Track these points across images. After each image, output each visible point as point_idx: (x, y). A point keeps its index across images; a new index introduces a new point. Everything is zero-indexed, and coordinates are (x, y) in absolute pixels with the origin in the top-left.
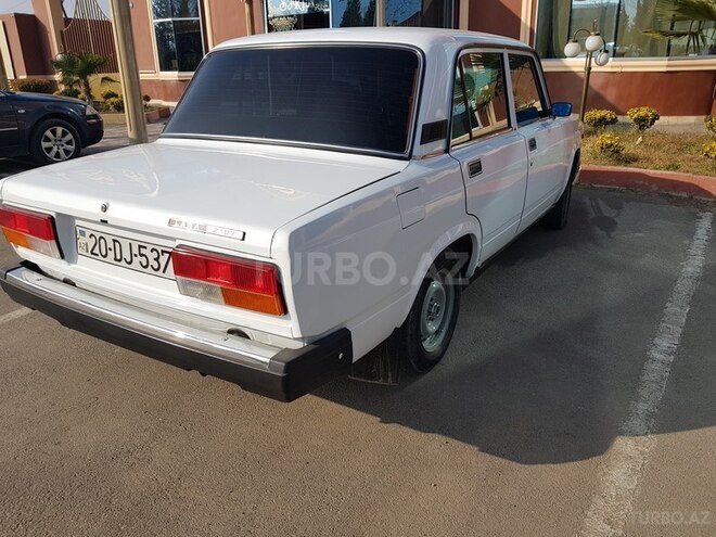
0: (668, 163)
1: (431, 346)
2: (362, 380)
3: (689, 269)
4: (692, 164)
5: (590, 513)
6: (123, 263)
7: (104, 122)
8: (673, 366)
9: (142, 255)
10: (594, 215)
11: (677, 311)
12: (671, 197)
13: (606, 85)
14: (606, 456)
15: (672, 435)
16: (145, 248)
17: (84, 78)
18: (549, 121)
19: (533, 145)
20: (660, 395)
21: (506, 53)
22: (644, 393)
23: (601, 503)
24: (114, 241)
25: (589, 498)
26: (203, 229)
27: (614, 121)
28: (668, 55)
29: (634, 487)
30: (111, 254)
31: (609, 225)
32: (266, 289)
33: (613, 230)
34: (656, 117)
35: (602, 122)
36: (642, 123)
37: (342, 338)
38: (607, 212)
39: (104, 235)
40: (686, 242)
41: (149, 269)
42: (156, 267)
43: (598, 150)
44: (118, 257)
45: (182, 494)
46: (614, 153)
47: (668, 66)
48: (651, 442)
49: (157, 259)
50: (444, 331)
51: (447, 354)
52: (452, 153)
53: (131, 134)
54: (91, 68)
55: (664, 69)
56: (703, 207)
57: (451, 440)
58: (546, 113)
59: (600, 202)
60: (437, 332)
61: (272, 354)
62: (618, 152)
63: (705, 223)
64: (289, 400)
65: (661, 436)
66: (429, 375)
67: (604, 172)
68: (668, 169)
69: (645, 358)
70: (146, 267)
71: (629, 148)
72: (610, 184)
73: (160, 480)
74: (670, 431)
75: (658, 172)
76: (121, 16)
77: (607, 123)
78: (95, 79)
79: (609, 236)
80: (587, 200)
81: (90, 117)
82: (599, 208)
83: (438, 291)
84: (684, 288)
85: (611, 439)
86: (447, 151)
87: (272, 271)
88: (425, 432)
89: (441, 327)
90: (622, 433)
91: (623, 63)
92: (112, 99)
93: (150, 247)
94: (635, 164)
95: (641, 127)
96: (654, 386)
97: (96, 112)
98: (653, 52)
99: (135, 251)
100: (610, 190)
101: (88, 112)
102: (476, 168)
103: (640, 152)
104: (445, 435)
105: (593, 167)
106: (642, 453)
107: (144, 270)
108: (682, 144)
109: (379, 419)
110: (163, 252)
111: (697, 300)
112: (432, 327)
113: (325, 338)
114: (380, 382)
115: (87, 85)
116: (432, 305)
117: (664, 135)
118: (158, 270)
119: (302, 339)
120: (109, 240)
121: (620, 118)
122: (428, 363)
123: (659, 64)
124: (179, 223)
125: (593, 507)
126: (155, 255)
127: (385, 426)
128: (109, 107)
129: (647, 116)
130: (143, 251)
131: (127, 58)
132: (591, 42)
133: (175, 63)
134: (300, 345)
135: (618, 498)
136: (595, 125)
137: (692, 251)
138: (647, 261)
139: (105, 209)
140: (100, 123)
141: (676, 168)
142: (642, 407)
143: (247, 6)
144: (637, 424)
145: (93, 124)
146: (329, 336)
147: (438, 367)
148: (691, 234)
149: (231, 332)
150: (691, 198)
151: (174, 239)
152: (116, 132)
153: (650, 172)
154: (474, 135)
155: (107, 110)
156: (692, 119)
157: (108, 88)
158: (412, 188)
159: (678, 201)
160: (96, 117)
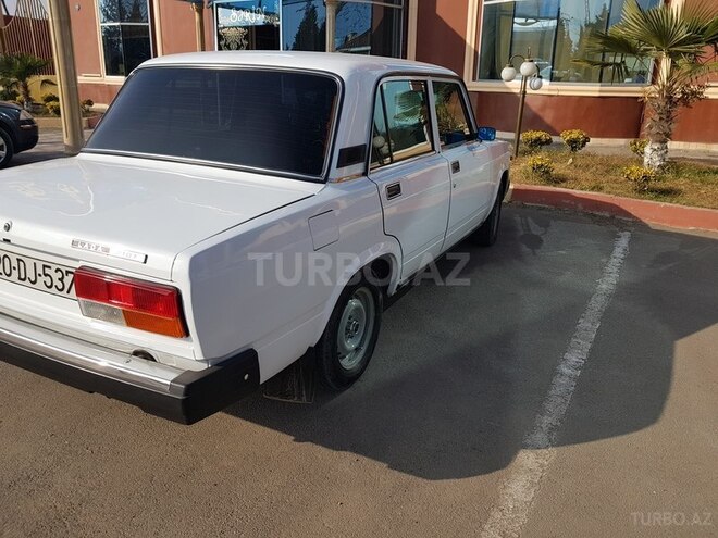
0: (593, 184)
1: (349, 363)
2: (277, 398)
3: (604, 286)
4: (615, 185)
5: (487, 527)
6: (27, 282)
7: (40, 127)
8: (579, 380)
9: (46, 275)
10: (522, 233)
11: (588, 326)
12: (595, 216)
13: (543, 108)
14: (509, 469)
15: (571, 447)
16: (50, 267)
17: (23, 79)
18: (476, 144)
19: (456, 167)
20: (564, 408)
21: (430, 80)
22: (550, 407)
23: (498, 515)
24: (19, 260)
25: (488, 511)
26: (106, 250)
27: (549, 142)
28: (600, 81)
29: (530, 499)
30: (15, 273)
31: (535, 242)
32: (167, 312)
33: (538, 248)
34: (587, 140)
35: (538, 143)
36: (574, 145)
37: (248, 359)
38: (536, 230)
39: (8, 254)
40: (604, 260)
41: (54, 289)
42: (60, 287)
43: (530, 169)
44: (23, 277)
45: (81, 521)
46: (545, 173)
47: (600, 91)
48: (552, 453)
49: (61, 280)
50: (364, 349)
51: (368, 371)
52: (371, 177)
53: (67, 141)
54: (31, 70)
55: (597, 94)
56: (622, 226)
57: (361, 458)
58: (472, 137)
59: (530, 220)
60: (357, 349)
61: (174, 376)
62: (547, 172)
63: (623, 242)
64: (190, 422)
65: (562, 448)
66: (348, 391)
67: (534, 191)
68: (592, 189)
69: (554, 372)
70: (50, 287)
71: (559, 169)
72: (541, 202)
73: (59, 507)
74: (570, 443)
75: (584, 192)
76: (60, 21)
77: (542, 144)
78: (34, 82)
79: (534, 254)
80: (517, 218)
81: (24, 122)
82: (528, 226)
83: (357, 309)
84: (597, 305)
85: (515, 453)
86: (365, 174)
87: (172, 294)
88: (337, 450)
89: (361, 344)
90: (525, 447)
91: (559, 87)
92: (52, 103)
93: (54, 267)
94: (564, 184)
95: (573, 149)
96: (559, 400)
97: (30, 117)
98: (586, 78)
99: (40, 271)
100: (540, 208)
101: (22, 117)
102: (394, 191)
103: (569, 173)
104: (356, 452)
105: (524, 186)
106: (541, 466)
107: (48, 290)
108: (609, 166)
109: (293, 438)
110: (68, 272)
111: (607, 316)
112: (351, 345)
113: (231, 359)
114: (295, 400)
115: (26, 87)
116: (350, 323)
117: (594, 156)
118: (62, 290)
119: (206, 361)
120: (14, 259)
121: (555, 139)
122: (347, 380)
123: (592, 89)
124: (83, 244)
125: (490, 521)
126: (59, 275)
127: (297, 444)
128: (48, 110)
129: (578, 138)
130: (47, 271)
131: (65, 64)
132: (526, 67)
133: (122, 68)
134: (204, 366)
135: (515, 510)
136: (531, 145)
137: (609, 269)
138: (567, 278)
139: (8, 228)
140: (35, 129)
141: (600, 189)
142: (546, 420)
143: (197, 15)
144: (540, 437)
145: (28, 129)
146: (234, 357)
147: (357, 384)
148: (609, 253)
149: (136, 353)
150: (613, 217)
151: (78, 260)
152: (53, 137)
153: (577, 192)
154: (395, 158)
155: (46, 113)
156: (622, 142)
157: (49, 90)
158: (327, 210)
159: (601, 221)
160: (30, 122)
